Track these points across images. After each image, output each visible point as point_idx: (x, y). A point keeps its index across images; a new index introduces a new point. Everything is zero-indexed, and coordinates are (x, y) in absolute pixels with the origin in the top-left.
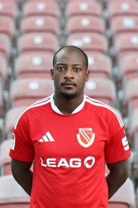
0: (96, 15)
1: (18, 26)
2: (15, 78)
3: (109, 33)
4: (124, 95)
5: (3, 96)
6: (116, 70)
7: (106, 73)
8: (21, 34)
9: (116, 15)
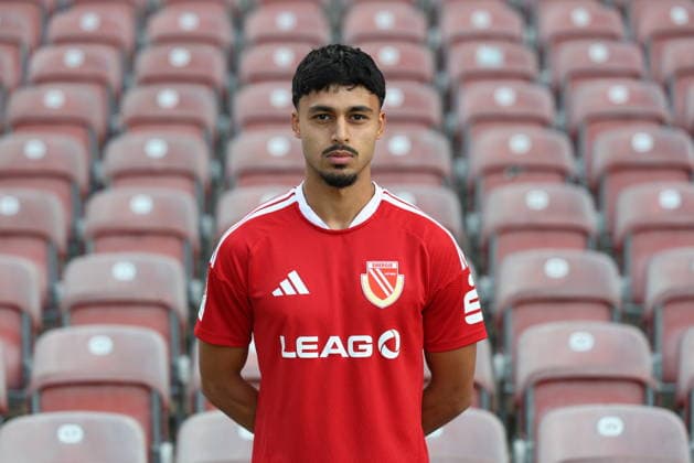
0: (413, 40)
1: (233, 66)
2: (228, 186)
3: (444, 80)
4: (480, 225)
5: (201, 229)
6: (461, 167)
7: (437, 174)
8: (240, 85)
9: (460, 39)
